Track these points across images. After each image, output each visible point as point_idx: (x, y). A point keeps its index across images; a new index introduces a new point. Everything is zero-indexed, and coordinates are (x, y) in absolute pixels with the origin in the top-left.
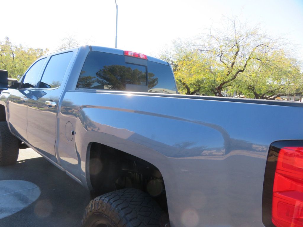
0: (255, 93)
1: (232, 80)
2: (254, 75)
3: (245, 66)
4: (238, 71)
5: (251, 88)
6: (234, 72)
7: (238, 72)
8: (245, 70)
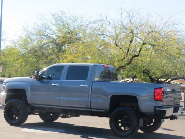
0: (151, 77)
1: (128, 64)
2: (148, 59)
3: (140, 52)
4: (134, 55)
5: (146, 72)
6: (129, 57)
7: (133, 57)
8: (140, 55)
